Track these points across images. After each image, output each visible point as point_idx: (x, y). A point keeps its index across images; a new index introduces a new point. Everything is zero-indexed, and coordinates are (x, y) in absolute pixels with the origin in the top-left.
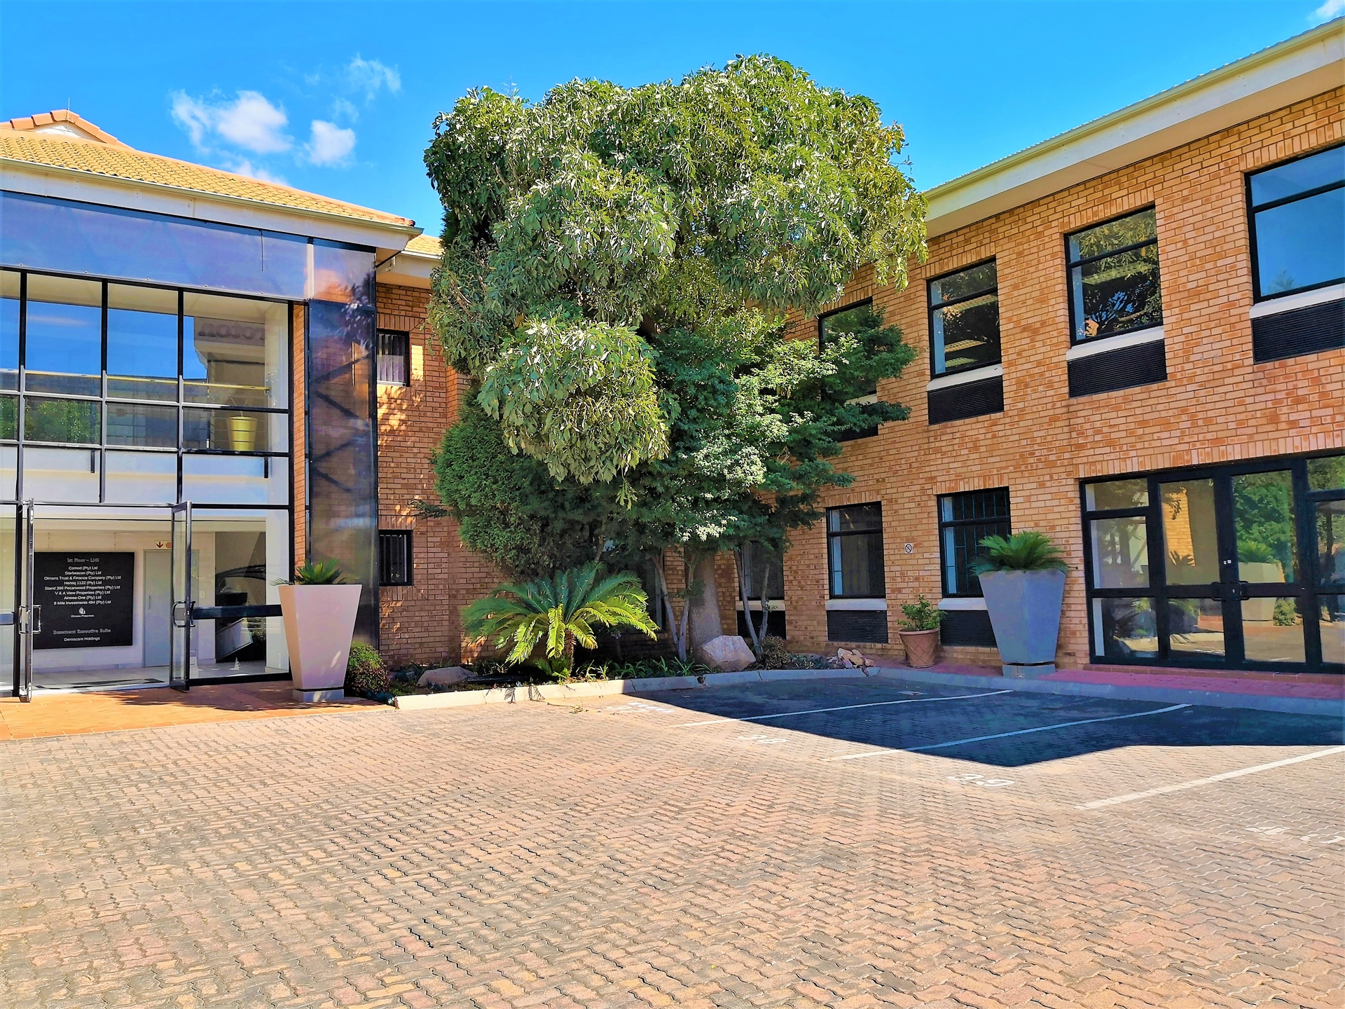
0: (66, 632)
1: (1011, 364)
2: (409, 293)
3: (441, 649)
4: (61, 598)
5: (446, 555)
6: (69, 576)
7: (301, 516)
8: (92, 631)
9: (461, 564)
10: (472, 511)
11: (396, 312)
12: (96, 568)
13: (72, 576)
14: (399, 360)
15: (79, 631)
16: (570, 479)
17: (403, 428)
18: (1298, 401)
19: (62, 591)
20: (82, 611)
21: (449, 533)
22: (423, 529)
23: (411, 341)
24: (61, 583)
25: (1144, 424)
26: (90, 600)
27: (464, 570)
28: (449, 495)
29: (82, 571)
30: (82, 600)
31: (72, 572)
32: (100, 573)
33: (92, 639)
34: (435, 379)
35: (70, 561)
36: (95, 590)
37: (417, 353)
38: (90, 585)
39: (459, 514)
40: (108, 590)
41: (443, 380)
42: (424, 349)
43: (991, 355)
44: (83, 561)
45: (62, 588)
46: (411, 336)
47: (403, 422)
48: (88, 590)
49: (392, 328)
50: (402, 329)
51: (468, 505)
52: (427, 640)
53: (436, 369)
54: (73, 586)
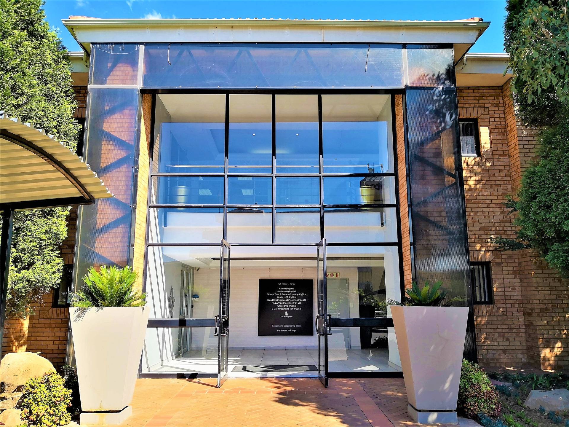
0: (278, 326)
2: (476, 91)
3: (521, 356)
4: (275, 306)
5: (518, 281)
6: (279, 293)
7: (408, 251)
8: (292, 326)
9: (533, 288)
11: (467, 105)
12: (293, 289)
13: (281, 293)
14: (471, 139)
15: (285, 326)
17: (478, 186)
19: (276, 302)
20: (286, 314)
21: (520, 263)
22: (498, 261)
23: (479, 124)
24: (275, 297)
26: (290, 307)
27: (537, 293)
29: (286, 290)
30: (286, 307)
31: (281, 291)
32: (295, 291)
33: (292, 331)
34: (499, 149)
35: (280, 284)
36: (293, 302)
37: (484, 132)
38: (290, 299)
40: (300, 301)
41: (506, 149)
42: (489, 129)
44: (286, 284)
45: (276, 300)
46: (479, 120)
47: (478, 182)
48: (289, 302)
49: (465, 117)
50: (472, 117)
52: (509, 348)
53: (500, 141)
54: (282, 299)
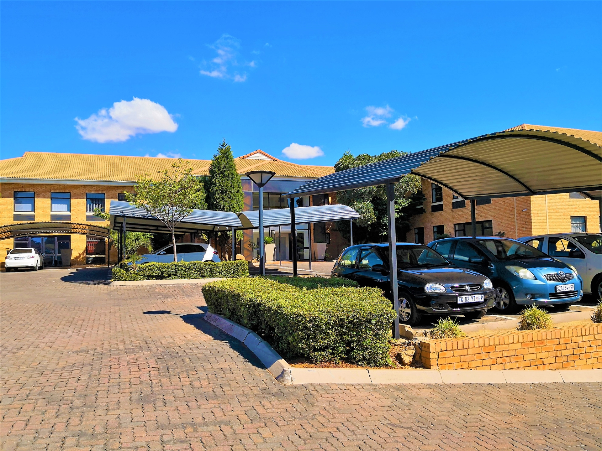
1: (444, 202)
10: (342, 230)
16: (360, 226)
18: (482, 212)
25: (462, 215)
28: (339, 227)
39: (340, 231)
43: (441, 200)
51: (342, 229)
